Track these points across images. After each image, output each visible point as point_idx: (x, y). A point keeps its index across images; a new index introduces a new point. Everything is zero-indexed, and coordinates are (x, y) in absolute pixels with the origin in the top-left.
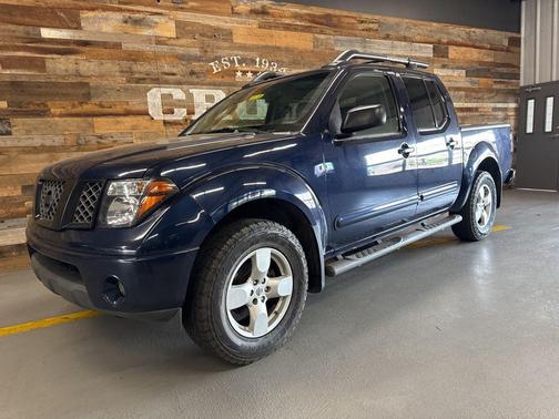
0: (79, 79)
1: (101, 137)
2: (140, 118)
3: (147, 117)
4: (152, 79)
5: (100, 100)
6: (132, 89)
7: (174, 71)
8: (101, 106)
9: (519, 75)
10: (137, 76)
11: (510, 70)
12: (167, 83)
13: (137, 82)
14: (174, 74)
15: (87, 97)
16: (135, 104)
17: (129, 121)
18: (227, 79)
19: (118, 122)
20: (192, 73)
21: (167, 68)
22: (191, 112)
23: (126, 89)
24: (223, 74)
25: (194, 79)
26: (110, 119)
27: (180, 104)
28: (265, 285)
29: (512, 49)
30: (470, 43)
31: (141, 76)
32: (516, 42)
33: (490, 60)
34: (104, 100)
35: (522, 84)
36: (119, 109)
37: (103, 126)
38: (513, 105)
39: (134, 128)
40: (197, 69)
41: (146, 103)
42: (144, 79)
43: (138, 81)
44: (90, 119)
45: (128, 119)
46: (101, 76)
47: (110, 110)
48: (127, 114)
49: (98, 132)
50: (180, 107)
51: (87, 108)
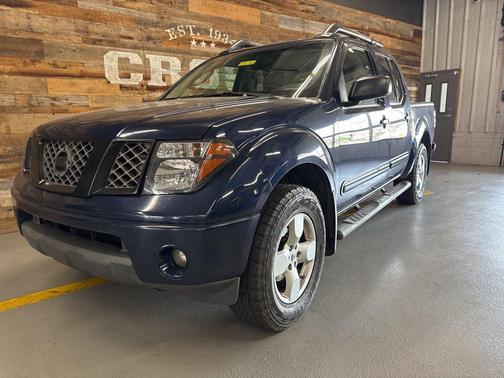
0: (32, 36)
1: (54, 99)
2: (96, 81)
3: (103, 81)
4: (109, 42)
5: (55, 58)
6: (88, 50)
7: (131, 34)
8: (55, 65)
9: (419, 63)
10: (93, 37)
11: (413, 58)
12: (124, 46)
13: (94, 44)
14: (131, 38)
15: (41, 54)
16: (91, 66)
17: (85, 83)
18: (182, 47)
19: (74, 84)
20: (149, 38)
21: (124, 32)
22: (147, 78)
23: (82, 50)
24: (179, 41)
25: (150, 44)
26: (66, 81)
27: (136, 69)
28: (297, 251)
29: (416, 40)
30: (385, 32)
31: (98, 37)
32: (418, 34)
33: (400, 48)
34: (58, 59)
35: (422, 71)
36: (74, 70)
37: (57, 87)
38: (414, 89)
39: (90, 91)
40: (154, 35)
41: (102, 66)
42: (101, 41)
43: (95, 42)
44: (43, 79)
45: (83, 81)
46: (56, 34)
47: (66, 71)
48: (82, 76)
49: (52, 93)
50: (136, 71)
51: (40, 67)
